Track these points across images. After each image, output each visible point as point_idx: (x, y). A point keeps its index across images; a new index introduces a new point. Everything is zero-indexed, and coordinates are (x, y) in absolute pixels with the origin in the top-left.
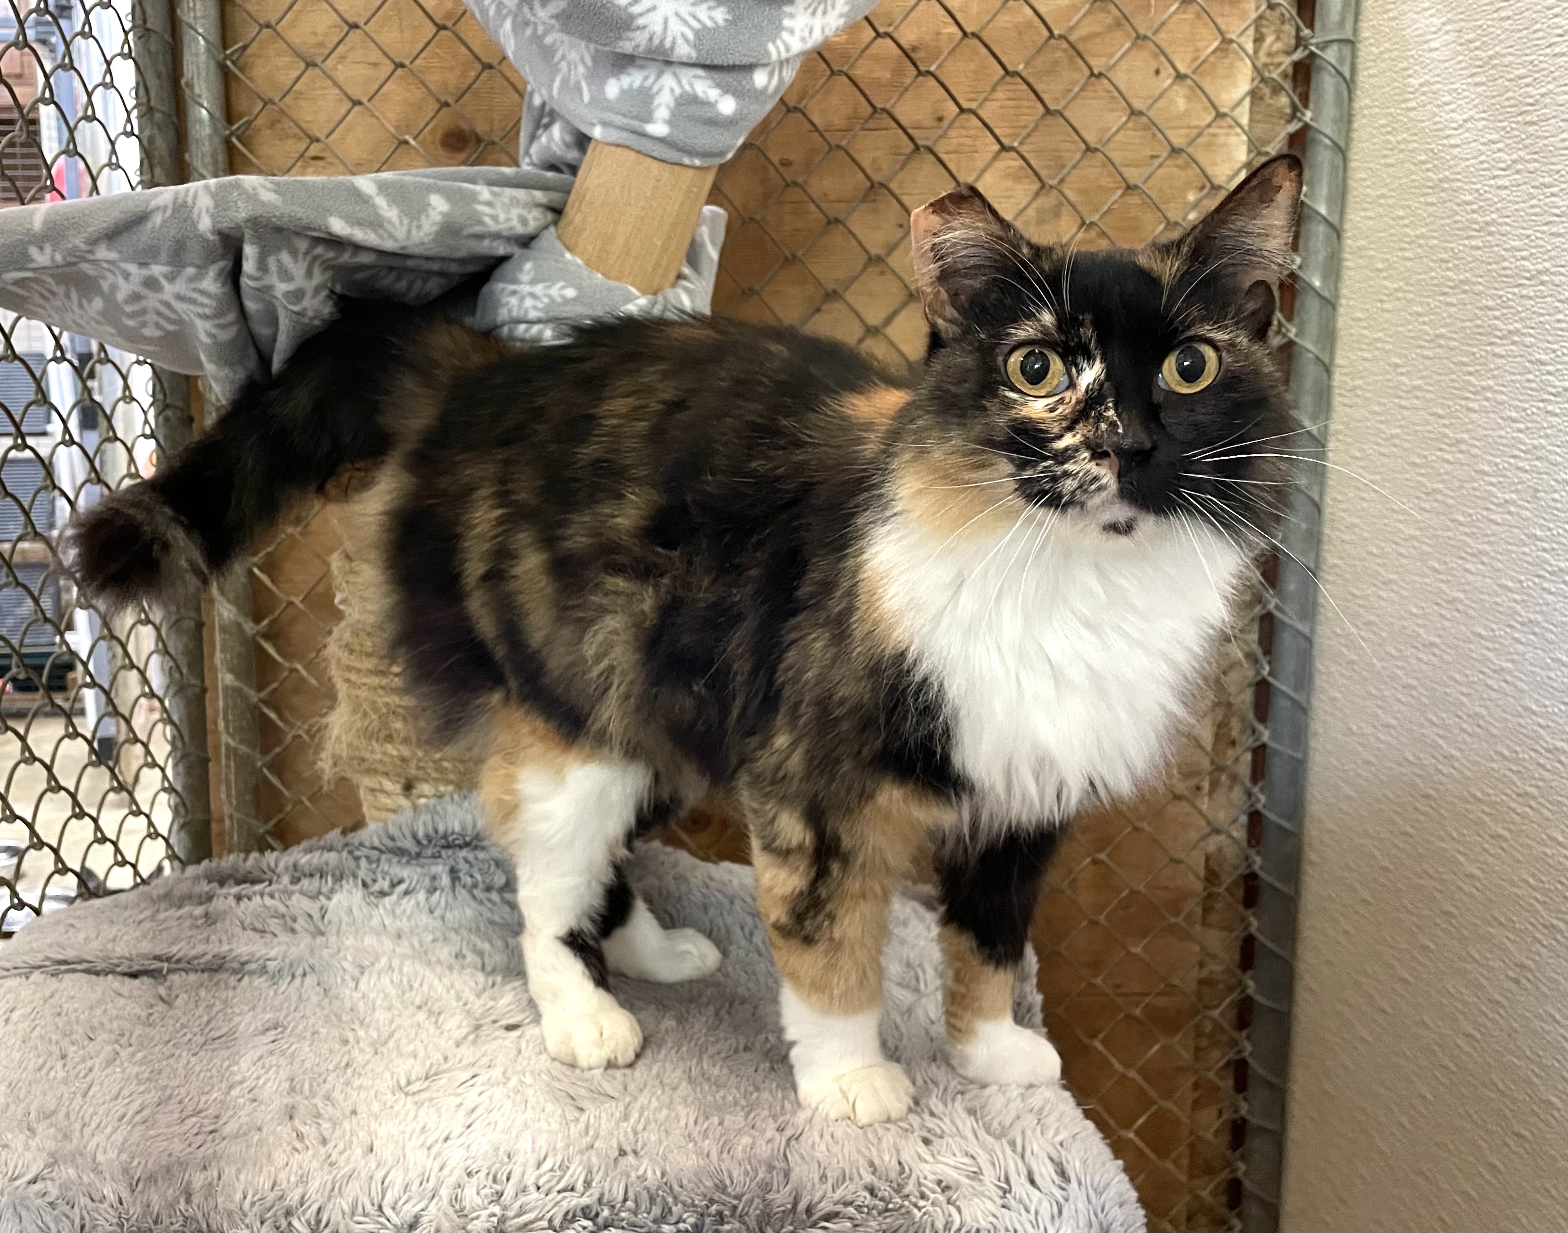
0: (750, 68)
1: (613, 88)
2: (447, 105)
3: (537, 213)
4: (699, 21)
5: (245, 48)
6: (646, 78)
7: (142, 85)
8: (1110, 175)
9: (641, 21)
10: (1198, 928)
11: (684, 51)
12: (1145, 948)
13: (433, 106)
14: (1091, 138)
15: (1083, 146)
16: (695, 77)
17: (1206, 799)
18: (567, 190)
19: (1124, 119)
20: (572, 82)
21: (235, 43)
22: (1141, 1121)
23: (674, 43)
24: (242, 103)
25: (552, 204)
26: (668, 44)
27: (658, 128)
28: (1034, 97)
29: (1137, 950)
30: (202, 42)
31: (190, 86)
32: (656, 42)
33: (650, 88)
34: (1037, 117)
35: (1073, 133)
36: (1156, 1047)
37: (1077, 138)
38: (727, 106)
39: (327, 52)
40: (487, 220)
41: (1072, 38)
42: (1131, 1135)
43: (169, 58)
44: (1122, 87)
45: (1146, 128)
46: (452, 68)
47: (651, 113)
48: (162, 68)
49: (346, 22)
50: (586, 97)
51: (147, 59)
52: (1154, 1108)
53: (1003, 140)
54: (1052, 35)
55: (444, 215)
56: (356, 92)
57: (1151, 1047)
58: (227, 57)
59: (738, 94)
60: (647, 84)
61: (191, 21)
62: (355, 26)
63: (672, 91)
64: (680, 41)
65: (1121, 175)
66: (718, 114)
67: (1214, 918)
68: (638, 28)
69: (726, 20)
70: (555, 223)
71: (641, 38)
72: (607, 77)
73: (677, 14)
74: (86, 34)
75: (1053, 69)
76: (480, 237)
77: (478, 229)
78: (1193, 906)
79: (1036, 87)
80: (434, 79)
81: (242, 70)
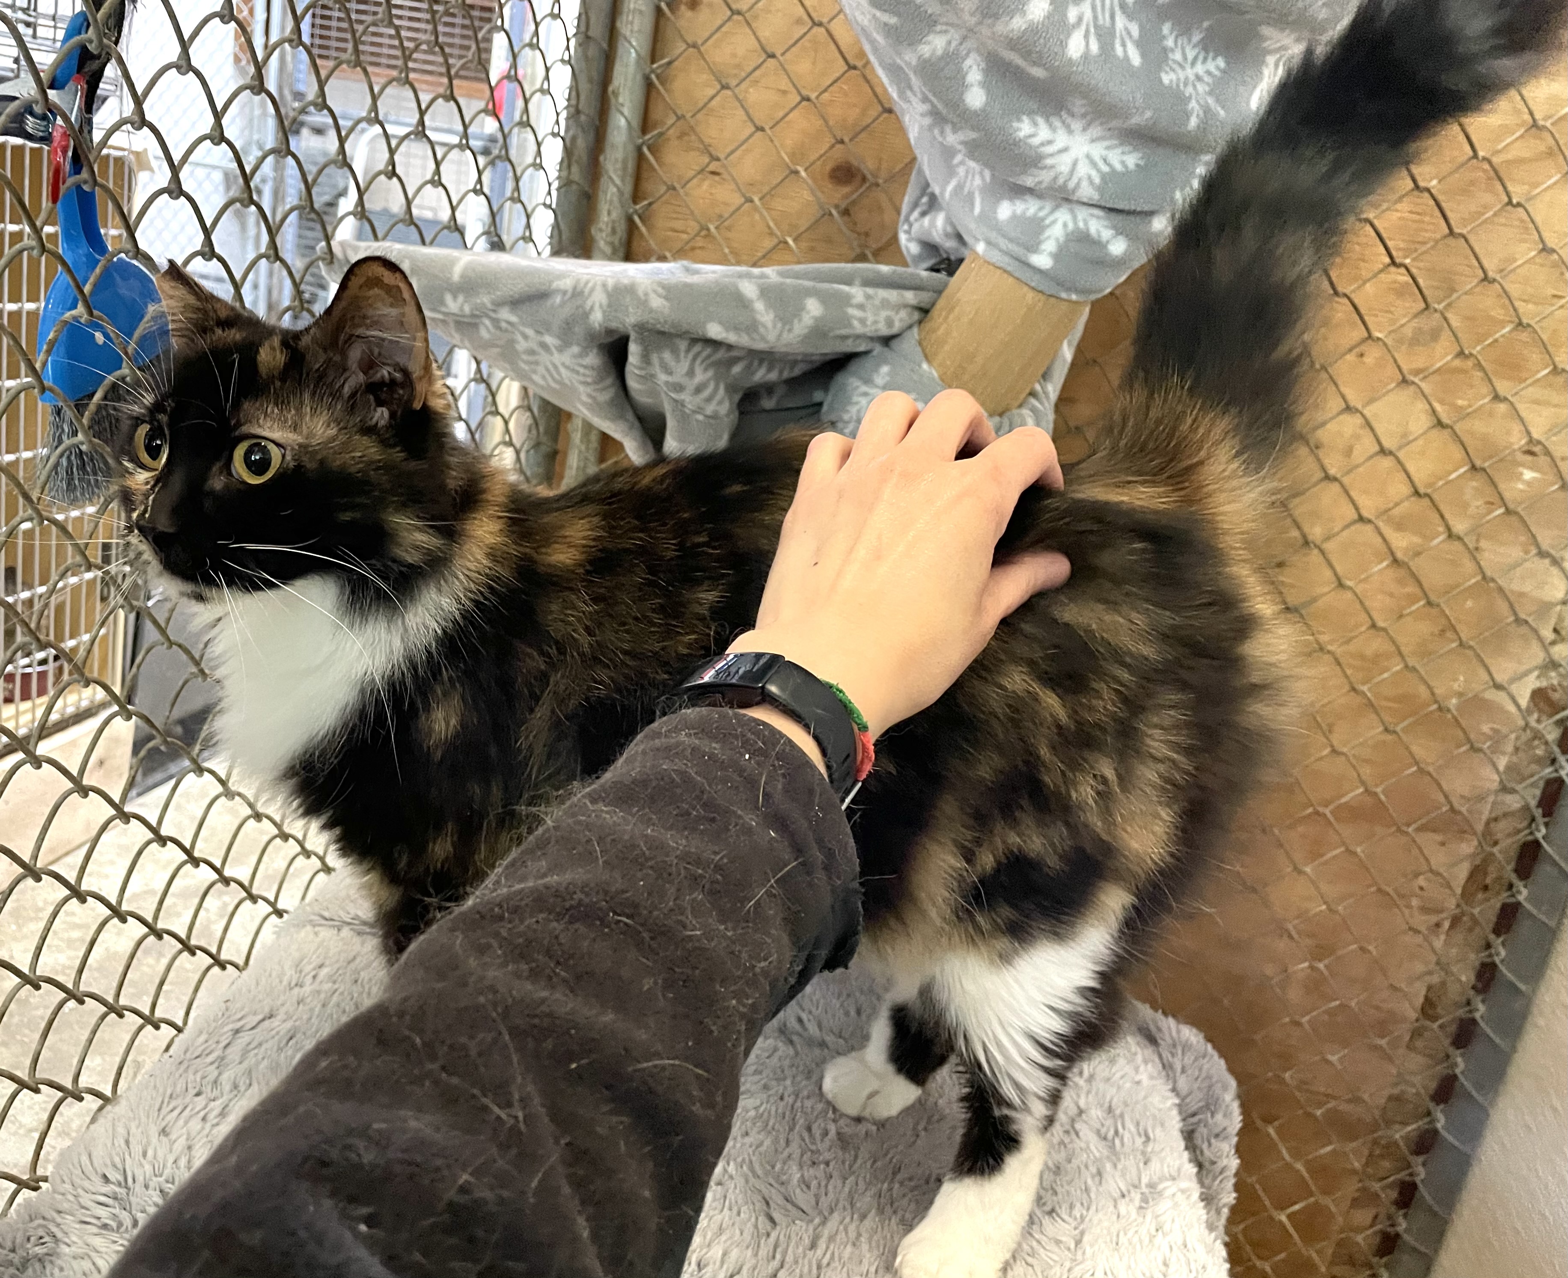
0: (1151, 213)
1: (1005, 210)
2: (842, 142)
3: (903, 314)
4: (1109, 165)
5: (670, 63)
6: (1041, 209)
7: (575, 89)
8: (1503, 306)
9: (1049, 162)
10: (1402, 1051)
11: (1087, 192)
12: (1341, 1060)
13: (828, 140)
14: (1491, 266)
15: (1482, 275)
16: (1092, 215)
17: (1443, 937)
18: (939, 292)
19: (1533, 253)
20: (966, 190)
21: (662, 58)
22: (1297, 1207)
23: (1078, 185)
24: (657, 113)
25: (922, 305)
26: (1071, 185)
27: (1042, 260)
28: (1439, 214)
29: (1334, 1058)
30: (634, 55)
31: (616, 94)
32: (1061, 181)
33: (1043, 219)
34: (1438, 236)
35: (1472, 258)
36: (1329, 1148)
37: (1476, 264)
38: (1118, 247)
39: (743, 74)
40: (856, 323)
41: (1495, 160)
42: (1284, 1218)
43: (602, 63)
44: (1538, 219)
45: (1555, 265)
46: (855, 105)
47: (1039, 243)
48: (595, 75)
49: (765, 52)
50: (977, 210)
51: (584, 64)
52: (1312, 1200)
53: (1394, 253)
54: (1475, 156)
55: (816, 319)
56: (760, 117)
57: (1323, 1146)
58: (653, 71)
59: (1132, 237)
60: (1041, 214)
61: (628, 34)
62: (772, 56)
63: (1065, 225)
64: (1085, 184)
65: (1515, 310)
66: (1108, 254)
67: (1419, 1043)
68: (1045, 167)
69: (1137, 165)
70: (920, 322)
71: (1045, 177)
72: (1002, 198)
73: (1088, 156)
74: (534, 46)
75: (1466, 191)
76: (845, 338)
77: (844, 332)
78: (1403, 1031)
79: (1444, 205)
80: (835, 113)
81: (662, 84)
